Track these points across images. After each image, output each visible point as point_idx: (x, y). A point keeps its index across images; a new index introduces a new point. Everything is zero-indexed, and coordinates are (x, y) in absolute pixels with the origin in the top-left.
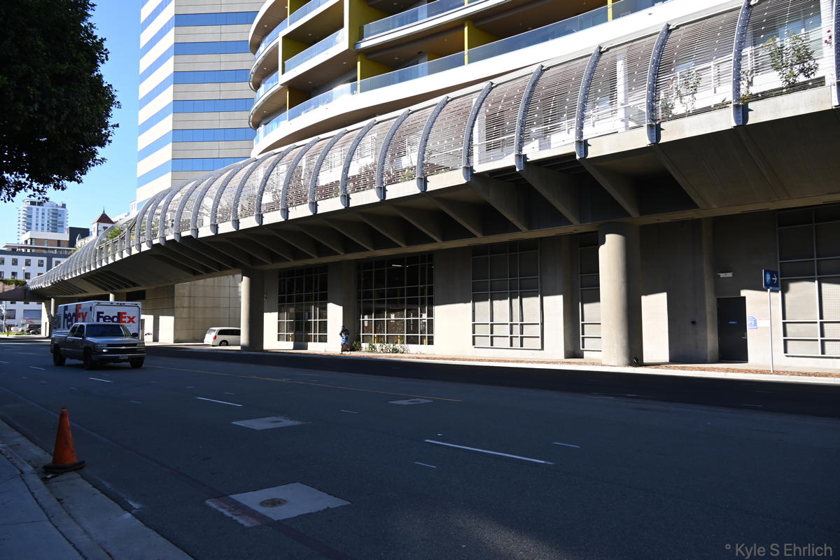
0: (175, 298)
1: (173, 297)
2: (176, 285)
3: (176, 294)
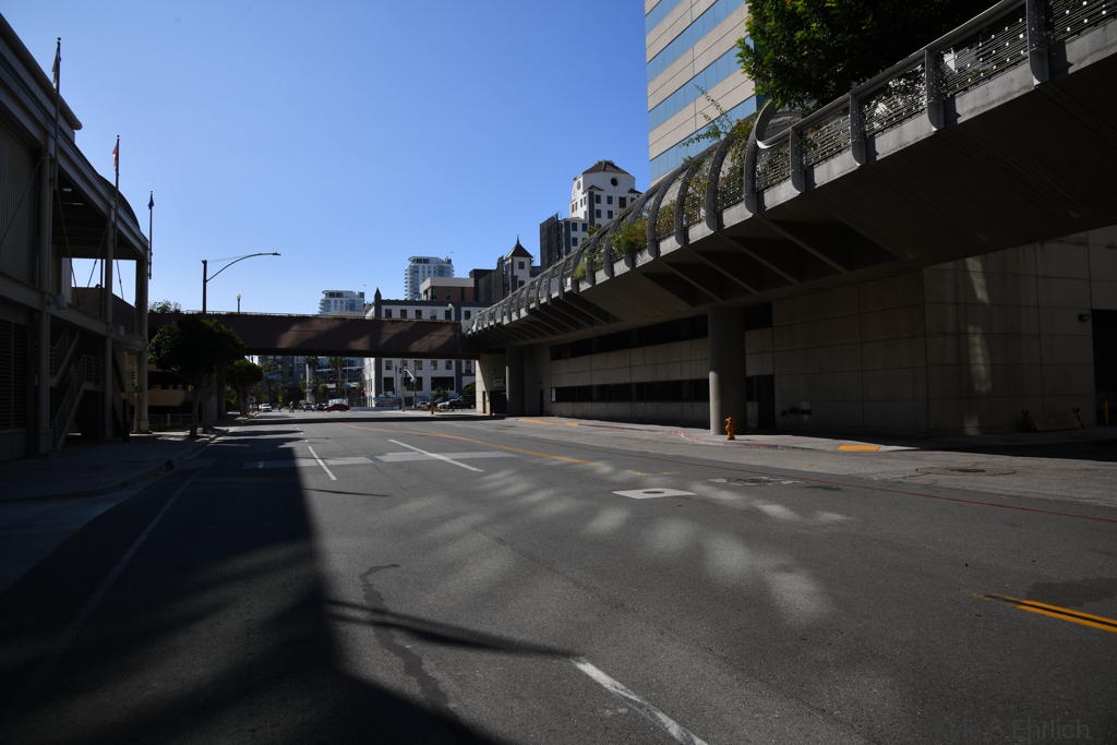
1: (920, 304)
2: (926, 271)
3: (928, 298)
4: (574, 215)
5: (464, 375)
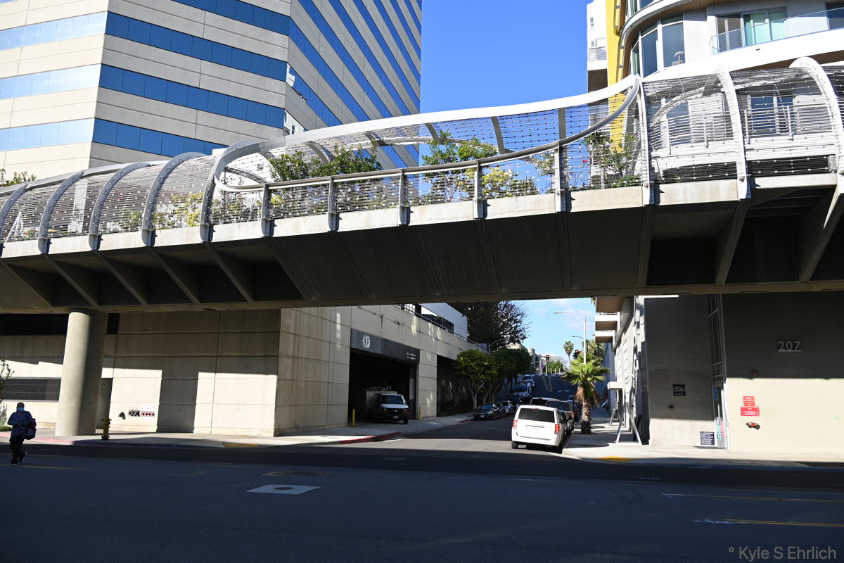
0: (282, 335)
1: (276, 332)
2: (283, 310)
3: (282, 328)
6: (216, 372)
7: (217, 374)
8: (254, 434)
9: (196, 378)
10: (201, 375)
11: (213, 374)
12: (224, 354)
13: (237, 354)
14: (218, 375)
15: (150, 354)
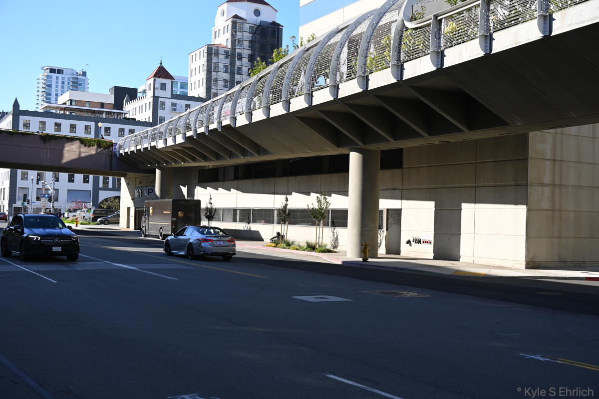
4: (217, 41)
5: (102, 189)
6: (475, 203)
7: (476, 205)
8: (509, 265)
9: (459, 209)
10: (464, 205)
11: (473, 205)
12: (481, 184)
13: (493, 184)
14: (478, 205)
15: (425, 186)
